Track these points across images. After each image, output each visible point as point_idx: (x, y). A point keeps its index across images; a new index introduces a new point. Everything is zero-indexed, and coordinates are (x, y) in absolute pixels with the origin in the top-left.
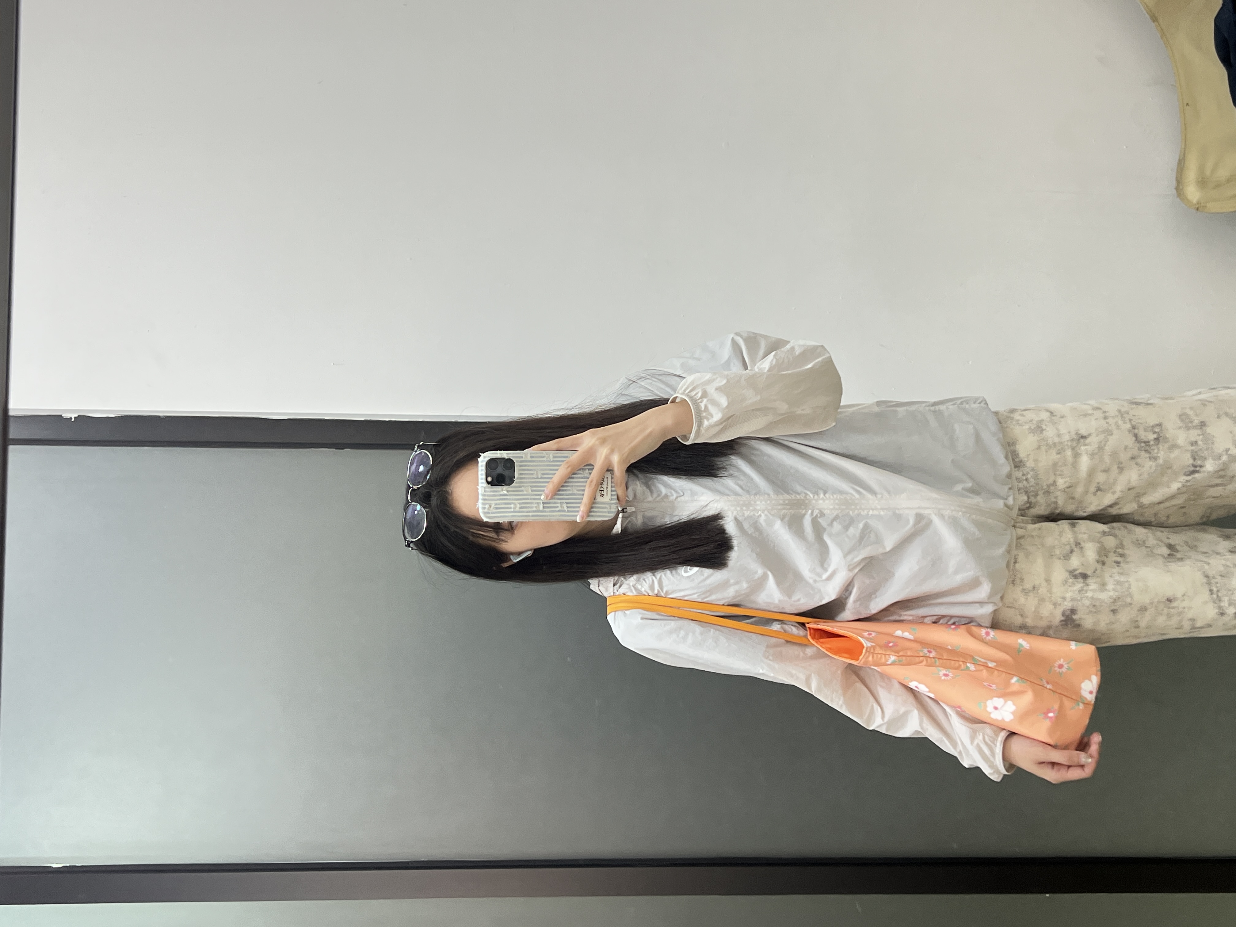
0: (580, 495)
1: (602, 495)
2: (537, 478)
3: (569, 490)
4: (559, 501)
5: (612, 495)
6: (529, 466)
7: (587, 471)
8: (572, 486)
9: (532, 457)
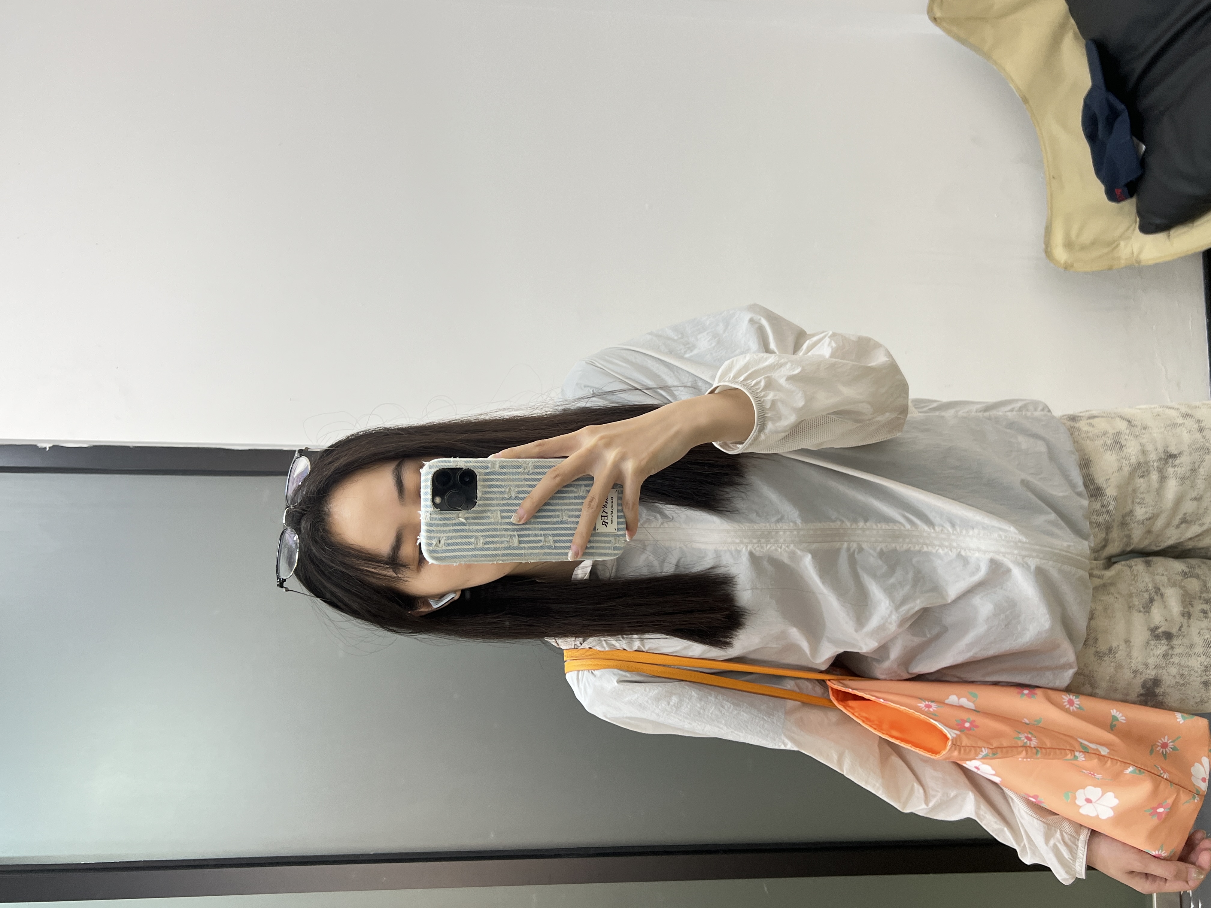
0: (573, 523)
1: (605, 524)
2: (510, 499)
3: (558, 516)
4: (542, 532)
5: (618, 523)
6: (498, 480)
7: (583, 488)
8: (562, 510)
9: (502, 467)
